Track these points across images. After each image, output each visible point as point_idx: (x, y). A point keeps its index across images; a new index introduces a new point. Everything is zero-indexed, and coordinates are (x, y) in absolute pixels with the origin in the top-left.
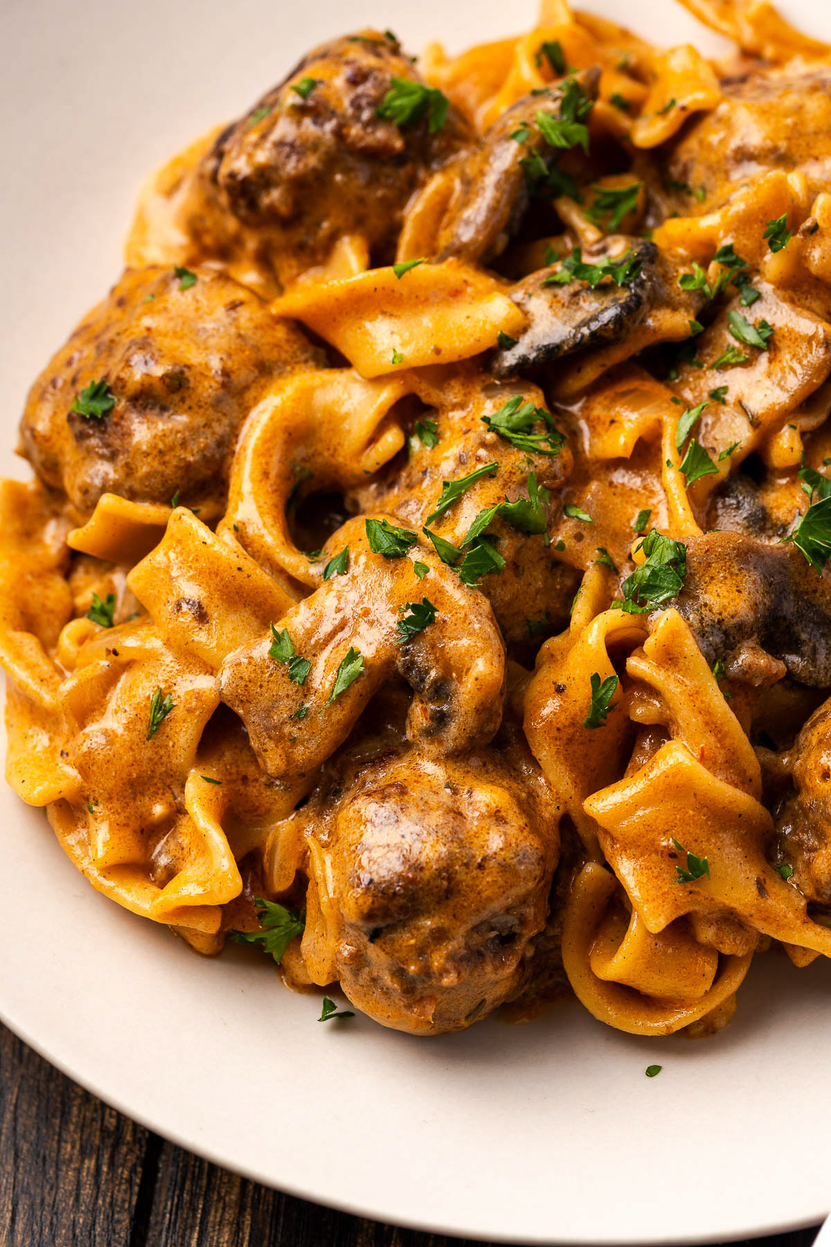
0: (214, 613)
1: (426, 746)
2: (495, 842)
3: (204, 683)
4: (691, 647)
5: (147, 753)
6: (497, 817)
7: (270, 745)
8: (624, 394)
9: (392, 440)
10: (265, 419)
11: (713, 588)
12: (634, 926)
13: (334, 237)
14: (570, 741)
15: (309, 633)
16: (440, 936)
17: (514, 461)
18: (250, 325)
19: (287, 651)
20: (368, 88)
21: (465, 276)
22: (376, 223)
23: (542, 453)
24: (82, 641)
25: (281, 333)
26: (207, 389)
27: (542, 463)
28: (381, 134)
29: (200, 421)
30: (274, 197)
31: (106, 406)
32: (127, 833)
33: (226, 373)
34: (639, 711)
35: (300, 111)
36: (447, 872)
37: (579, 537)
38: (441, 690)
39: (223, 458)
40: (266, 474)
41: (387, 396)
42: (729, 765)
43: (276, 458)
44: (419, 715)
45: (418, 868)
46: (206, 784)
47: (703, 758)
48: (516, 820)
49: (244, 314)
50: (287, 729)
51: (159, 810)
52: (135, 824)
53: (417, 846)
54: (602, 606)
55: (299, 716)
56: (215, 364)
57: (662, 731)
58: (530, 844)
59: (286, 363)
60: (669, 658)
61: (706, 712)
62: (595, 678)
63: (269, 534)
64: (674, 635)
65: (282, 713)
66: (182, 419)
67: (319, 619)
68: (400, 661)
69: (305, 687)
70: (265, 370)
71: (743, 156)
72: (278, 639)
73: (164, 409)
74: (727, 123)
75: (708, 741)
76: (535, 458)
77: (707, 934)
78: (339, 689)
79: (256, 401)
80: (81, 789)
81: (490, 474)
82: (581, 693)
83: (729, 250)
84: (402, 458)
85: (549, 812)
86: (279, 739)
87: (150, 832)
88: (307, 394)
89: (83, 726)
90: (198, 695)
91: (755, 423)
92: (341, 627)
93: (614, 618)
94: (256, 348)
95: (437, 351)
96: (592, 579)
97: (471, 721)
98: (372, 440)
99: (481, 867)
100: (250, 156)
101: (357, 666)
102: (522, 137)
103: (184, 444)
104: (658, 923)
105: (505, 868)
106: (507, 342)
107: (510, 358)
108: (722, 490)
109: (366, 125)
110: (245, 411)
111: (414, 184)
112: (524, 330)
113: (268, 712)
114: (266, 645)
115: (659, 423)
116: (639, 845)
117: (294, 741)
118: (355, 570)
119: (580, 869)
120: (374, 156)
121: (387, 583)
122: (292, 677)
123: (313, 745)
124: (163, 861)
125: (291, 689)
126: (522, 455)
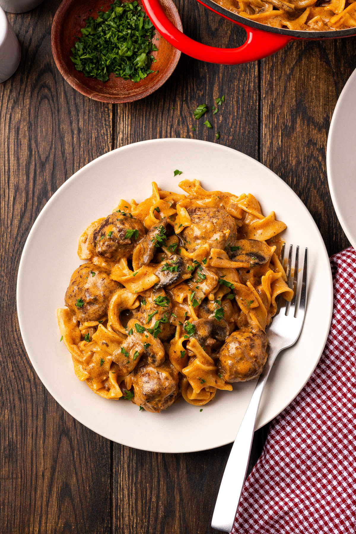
0: (109, 344)
1: (152, 364)
2: (167, 384)
3: (109, 357)
4: (198, 344)
5: (101, 369)
6: (167, 378)
7: (124, 368)
8: (180, 289)
9: (137, 304)
10: (113, 303)
11: (200, 331)
12: (194, 391)
13: (120, 259)
14: (178, 361)
15: (128, 347)
16: (159, 401)
17: (161, 309)
18: (107, 283)
19: (124, 351)
20: (122, 233)
21: (146, 270)
22: (128, 255)
23: (166, 307)
24: (85, 345)
25: (113, 283)
26: (101, 300)
27: (166, 308)
28: (126, 241)
29: (101, 305)
30: (107, 255)
31: (82, 304)
32: (99, 383)
33: (104, 296)
34: (190, 354)
35: (110, 239)
36: (159, 391)
37: (175, 320)
38: (153, 357)
39: (106, 311)
40: (115, 314)
41: (135, 296)
42: (207, 363)
43: (116, 310)
44: (150, 360)
45: (154, 391)
46: (113, 374)
47: (202, 363)
48: (171, 378)
49: (105, 281)
50: (126, 365)
51: (105, 378)
52: (101, 381)
53: (153, 387)
54: (180, 337)
55: (128, 362)
56: (102, 294)
57: (195, 356)
58: (173, 382)
59: (115, 289)
60: (194, 346)
61: (202, 355)
62: (181, 352)
63: (117, 326)
64: (194, 343)
65: (125, 363)
66: (97, 306)
67: (129, 344)
68: (145, 352)
69: (128, 357)
70: (111, 292)
71: (196, 238)
72: (122, 349)
73: (94, 304)
74: (192, 230)
75: (203, 360)
76: (165, 308)
77: (207, 390)
78: (135, 358)
79: (111, 299)
80: (90, 376)
81: (157, 313)
82: (179, 354)
83: (196, 261)
84: (140, 306)
85: (176, 373)
86: (125, 367)
87: (103, 382)
88: (120, 296)
89: (88, 365)
90: (109, 360)
91: (205, 294)
92: (134, 345)
93: (183, 339)
94: (109, 288)
95: (143, 289)
96: (178, 329)
97: (160, 362)
98: (134, 304)
99: (165, 389)
100: (102, 248)
101: (137, 354)
102: (154, 241)
103: (98, 311)
104: (198, 392)
105: (169, 388)
106: (156, 284)
107: (157, 287)
108: (200, 306)
109: (124, 240)
110: (109, 301)
111: (134, 247)
112: (159, 282)
113: (122, 363)
114: (120, 351)
115: (187, 295)
116: (194, 378)
117: (128, 367)
118: (134, 334)
119: (183, 379)
120: (126, 245)
121: (141, 337)
122: (126, 356)
123: (131, 368)
124: (107, 386)
125: (126, 358)
126: (162, 308)
